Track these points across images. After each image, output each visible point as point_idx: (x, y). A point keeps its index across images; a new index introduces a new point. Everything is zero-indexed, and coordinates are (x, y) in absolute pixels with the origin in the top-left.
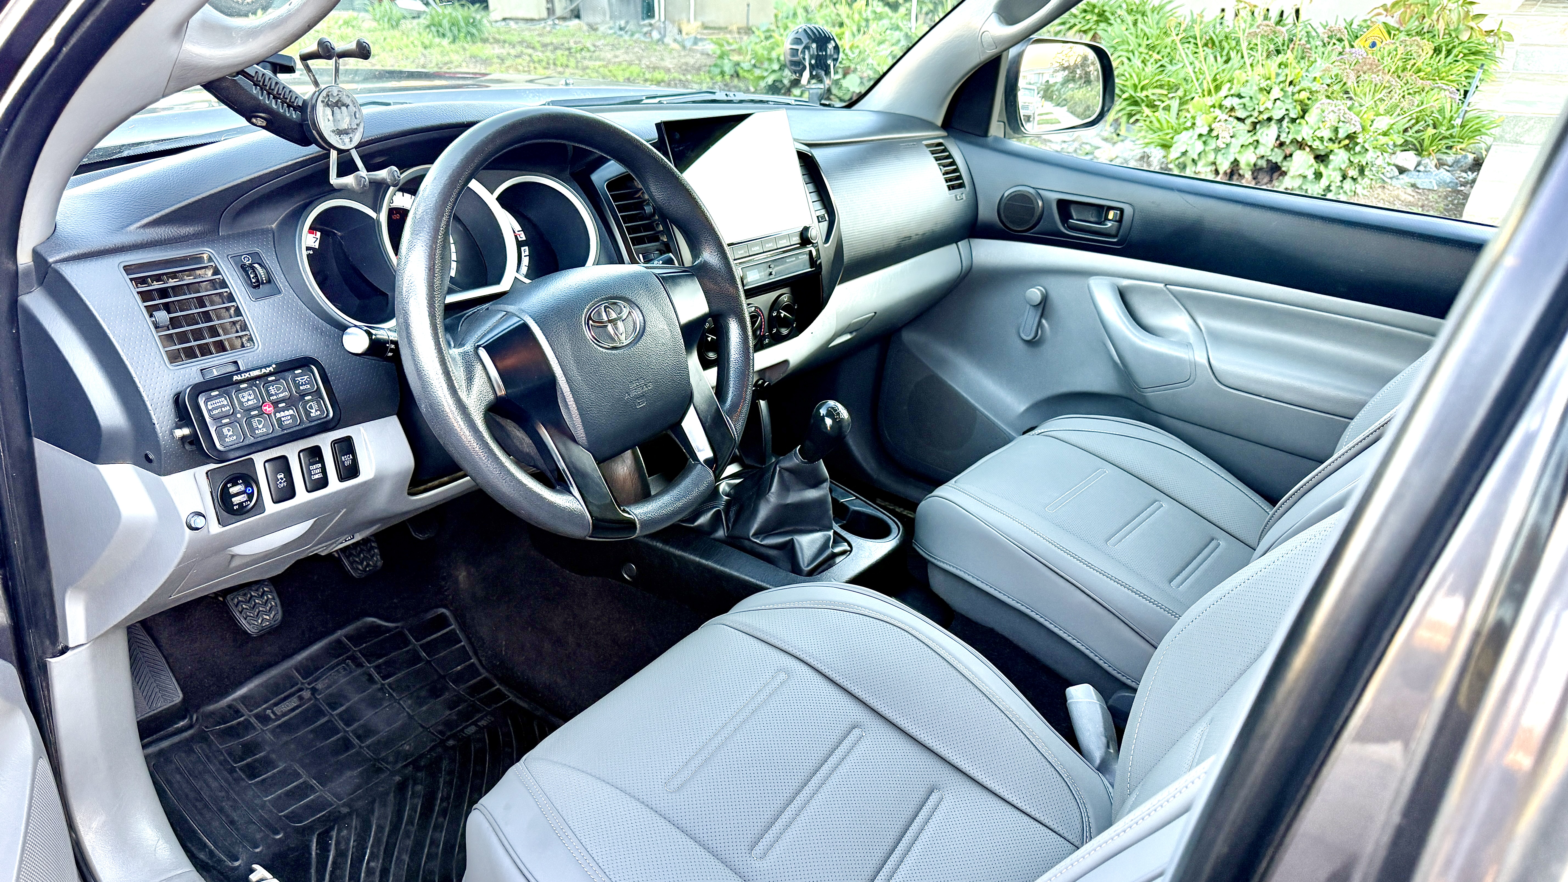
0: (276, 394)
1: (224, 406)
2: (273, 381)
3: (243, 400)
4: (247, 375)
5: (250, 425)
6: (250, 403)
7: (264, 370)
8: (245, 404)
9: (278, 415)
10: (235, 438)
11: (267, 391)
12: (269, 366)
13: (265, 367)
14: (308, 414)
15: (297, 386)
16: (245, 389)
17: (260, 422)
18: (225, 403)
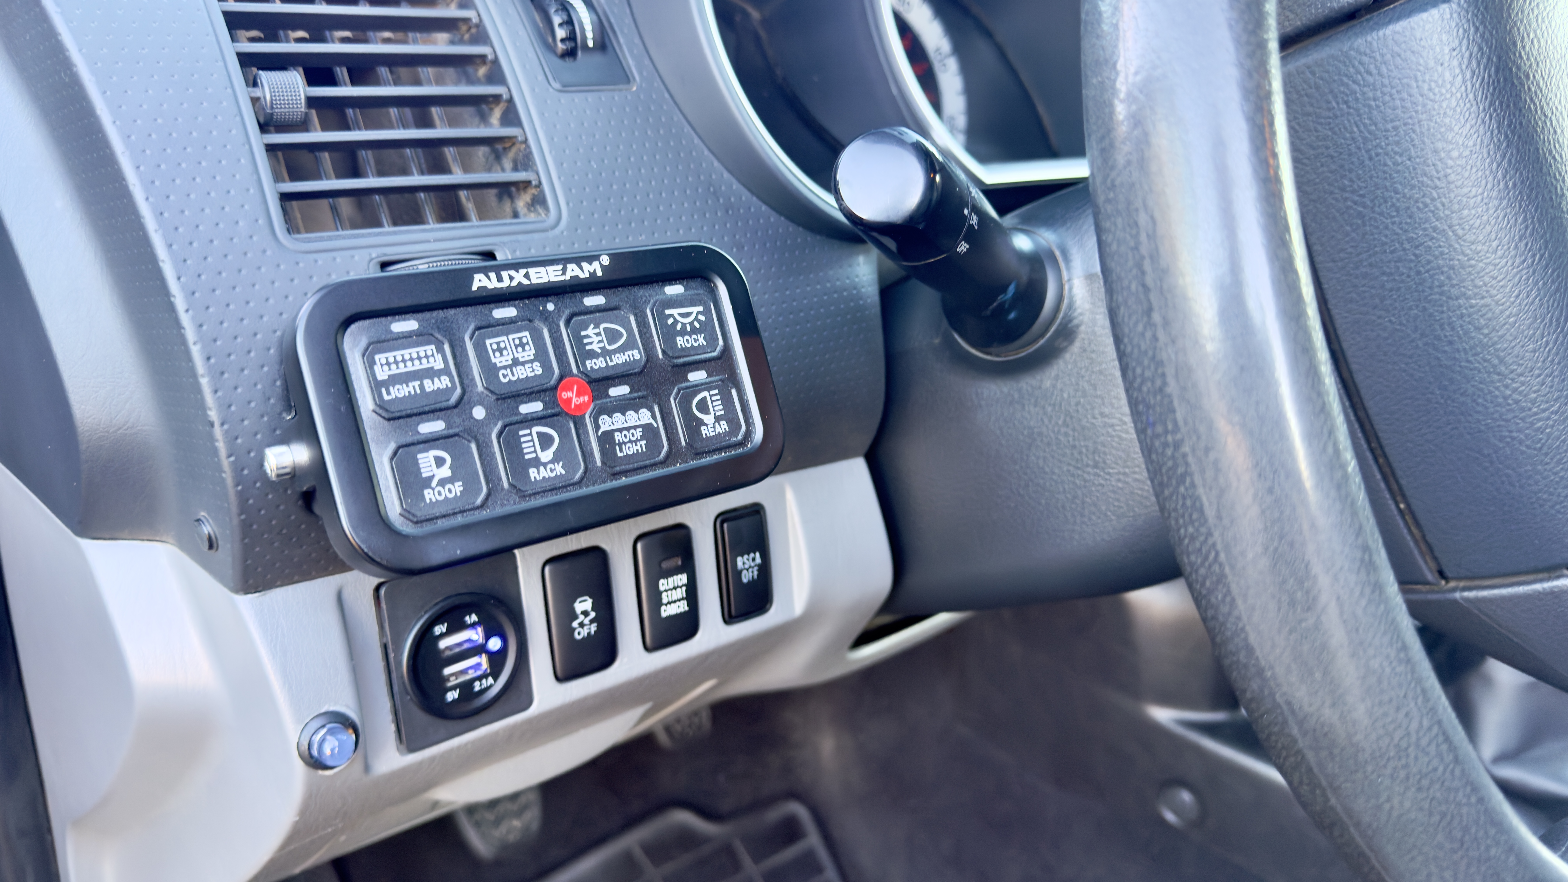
0: (605, 353)
1: (431, 373)
2: (598, 309)
3: (498, 360)
4: (519, 277)
5: (512, 448)
6: (522, 372)
7: (573, 270)
8: (505, 377)
9: (606, 423)
10: (457, 488)
11: (578, 341)
12: (590, 259)
13: (578, 261)
14: (693, 425)
15: (669, 333)
16: (507, 325)
17: (545, 441)
18: (439, 365)
